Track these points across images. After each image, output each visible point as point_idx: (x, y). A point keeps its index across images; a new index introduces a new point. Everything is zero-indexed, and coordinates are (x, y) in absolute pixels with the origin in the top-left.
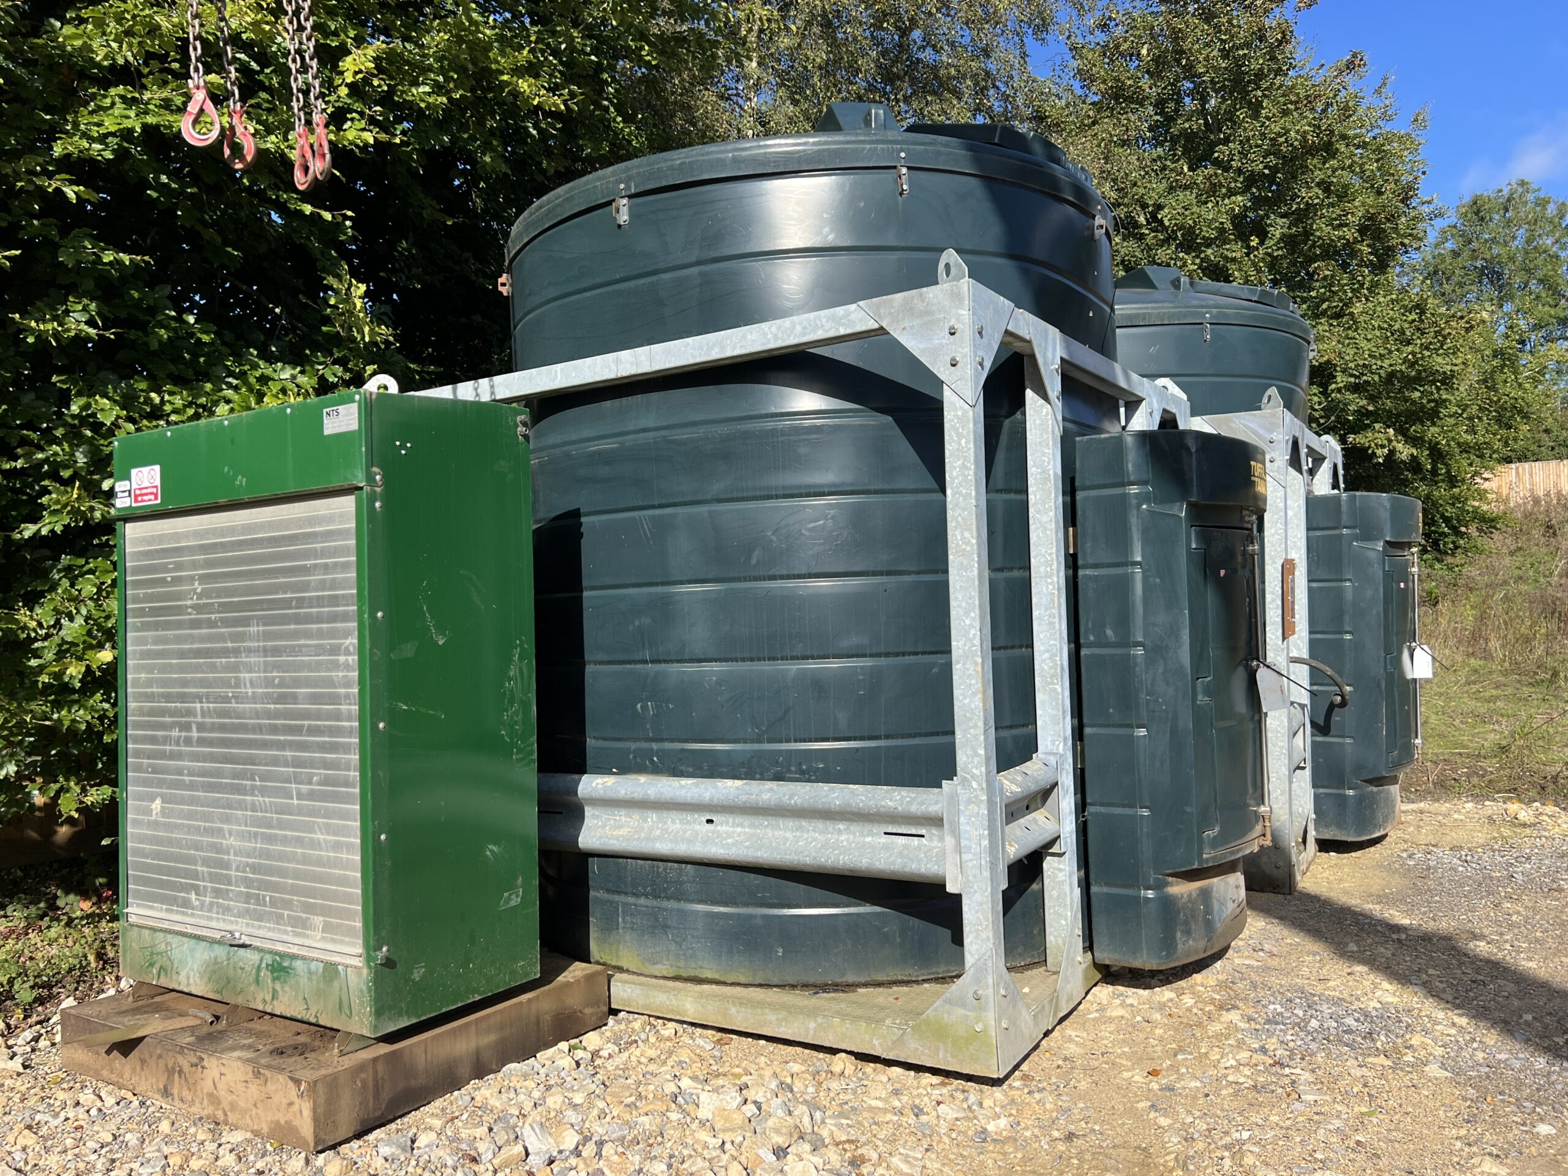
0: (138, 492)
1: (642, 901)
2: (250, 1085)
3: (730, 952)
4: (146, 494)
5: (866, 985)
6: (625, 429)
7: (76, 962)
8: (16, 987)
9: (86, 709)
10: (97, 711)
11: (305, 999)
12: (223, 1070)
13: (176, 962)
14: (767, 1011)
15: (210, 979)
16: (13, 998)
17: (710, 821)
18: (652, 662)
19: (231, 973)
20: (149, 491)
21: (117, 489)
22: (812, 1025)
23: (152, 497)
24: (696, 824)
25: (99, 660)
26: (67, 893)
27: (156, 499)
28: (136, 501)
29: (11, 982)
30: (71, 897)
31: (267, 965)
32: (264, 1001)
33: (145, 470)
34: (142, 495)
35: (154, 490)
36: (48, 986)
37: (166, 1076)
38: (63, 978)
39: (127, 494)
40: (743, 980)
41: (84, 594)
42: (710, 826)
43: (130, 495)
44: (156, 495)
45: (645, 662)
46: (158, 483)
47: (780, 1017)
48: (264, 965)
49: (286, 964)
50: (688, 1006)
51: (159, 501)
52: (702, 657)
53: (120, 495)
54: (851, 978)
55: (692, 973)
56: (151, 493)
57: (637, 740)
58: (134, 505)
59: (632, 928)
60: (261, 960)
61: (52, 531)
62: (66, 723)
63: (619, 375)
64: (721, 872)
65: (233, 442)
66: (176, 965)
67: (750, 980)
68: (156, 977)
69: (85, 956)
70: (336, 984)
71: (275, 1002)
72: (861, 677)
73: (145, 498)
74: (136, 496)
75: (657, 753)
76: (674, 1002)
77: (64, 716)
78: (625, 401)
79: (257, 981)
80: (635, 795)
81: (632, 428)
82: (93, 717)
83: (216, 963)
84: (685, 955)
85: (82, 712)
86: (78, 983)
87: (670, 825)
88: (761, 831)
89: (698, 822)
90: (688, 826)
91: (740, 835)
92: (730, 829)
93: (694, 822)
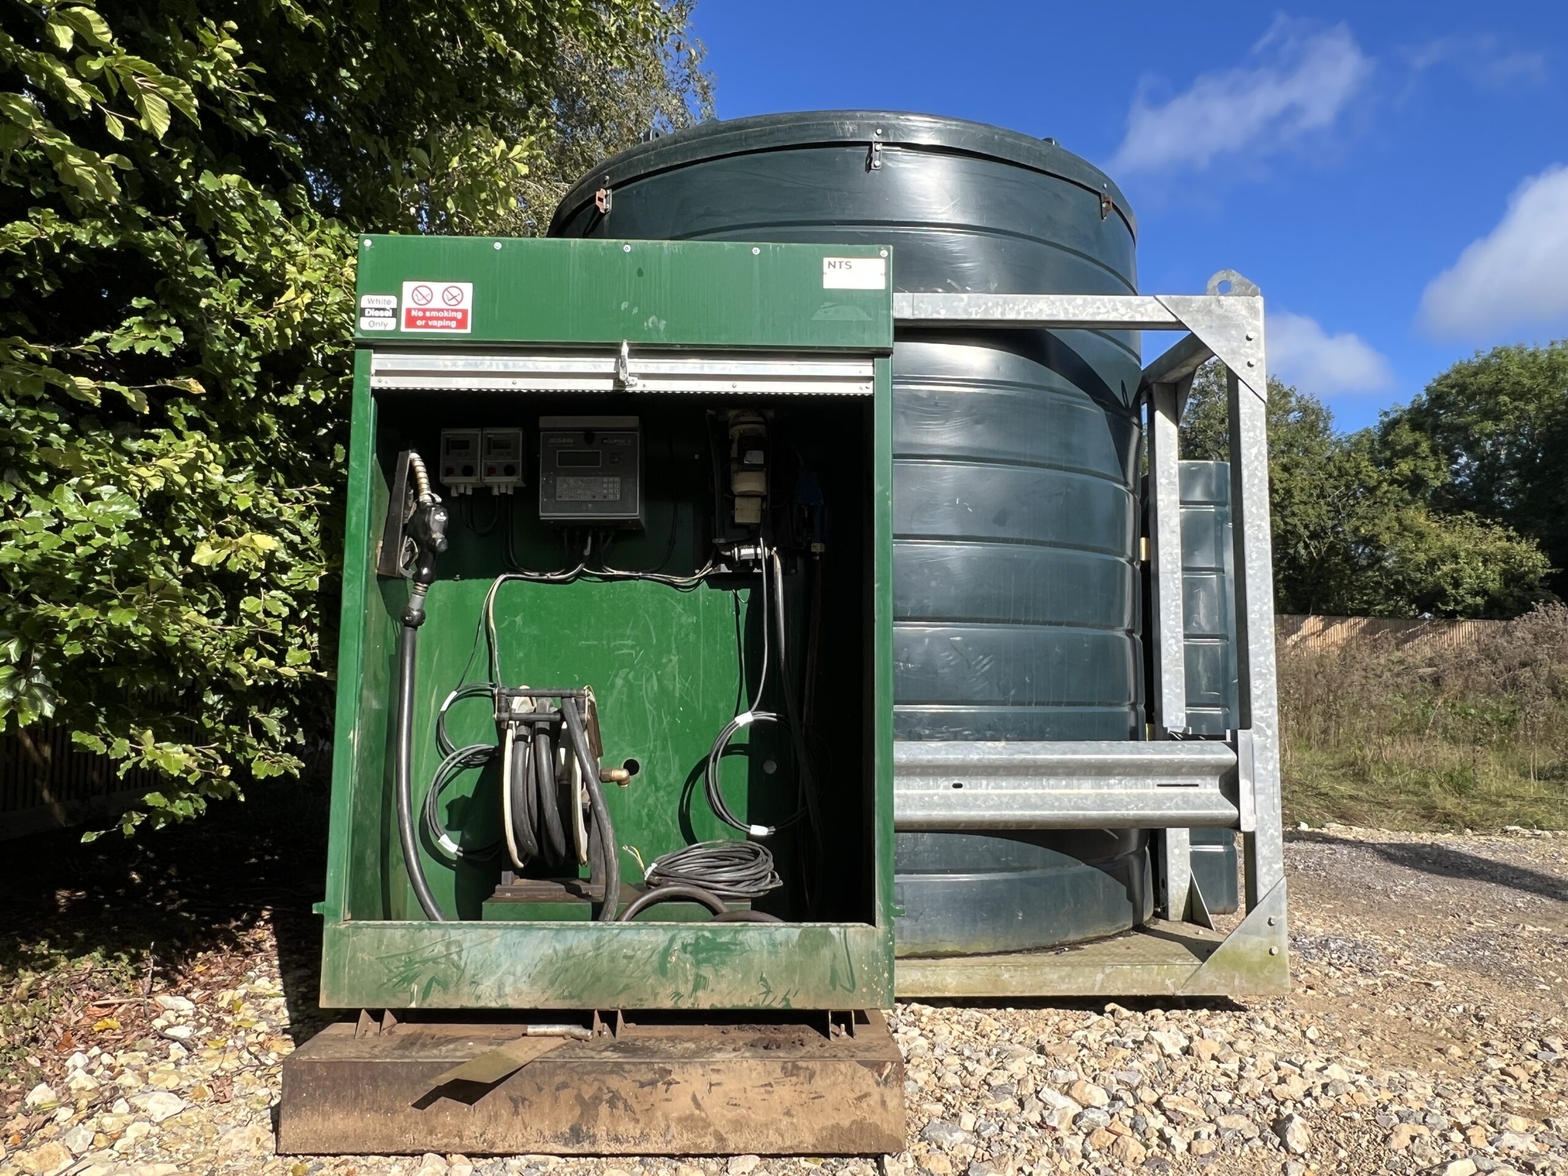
0: (417, 314)
2: (776, 1088)
3: (974, 921)
4: (438, 319)
5: (1090, 941)
11: (762, 979)
12: (715, 1078)
14: (1047, 969)
15: (552, 983)
17: (958, 786)
19: (604, 966)
20: (445, 314)
21: (365, 305)
22: (1100, 977)
23: (454, 324)
24: (942, 788)
27: (460, 326)
28: (412, 325)
31: (684, 947)
32: (678, 995)
33: (437, 286)
34: (425, 318)
35: (459, 316)
37: (577, 1111)
39: (390, 313)
40: (983, 948)
42: (959, 790)
43: (396, 316)
44: (460, 322)
46: (467, 306)
47: (1063, 973)
48: (677, 946)
49: (724, 939)
50: (949, 980)
51: (468, 330)
53: (369, 313)
54: (1072, 937)
55: (931, 948)
56: (450, 319)
58: (403, 329)
60: (672, 940)
64: (964, 839)
65: (640, 273)
67: (991, 949)
70: (826, 952)
71: (700, 993)
73: (434, 323)
74: (413, 319)
79: (662, 970)
84: (922, 931)
87: (909, 792)
88: (1022, 791)
89: (946, 788)
90: (931, 792)
91: (999, 796)
92: (985, 792)
93: (938, 787)
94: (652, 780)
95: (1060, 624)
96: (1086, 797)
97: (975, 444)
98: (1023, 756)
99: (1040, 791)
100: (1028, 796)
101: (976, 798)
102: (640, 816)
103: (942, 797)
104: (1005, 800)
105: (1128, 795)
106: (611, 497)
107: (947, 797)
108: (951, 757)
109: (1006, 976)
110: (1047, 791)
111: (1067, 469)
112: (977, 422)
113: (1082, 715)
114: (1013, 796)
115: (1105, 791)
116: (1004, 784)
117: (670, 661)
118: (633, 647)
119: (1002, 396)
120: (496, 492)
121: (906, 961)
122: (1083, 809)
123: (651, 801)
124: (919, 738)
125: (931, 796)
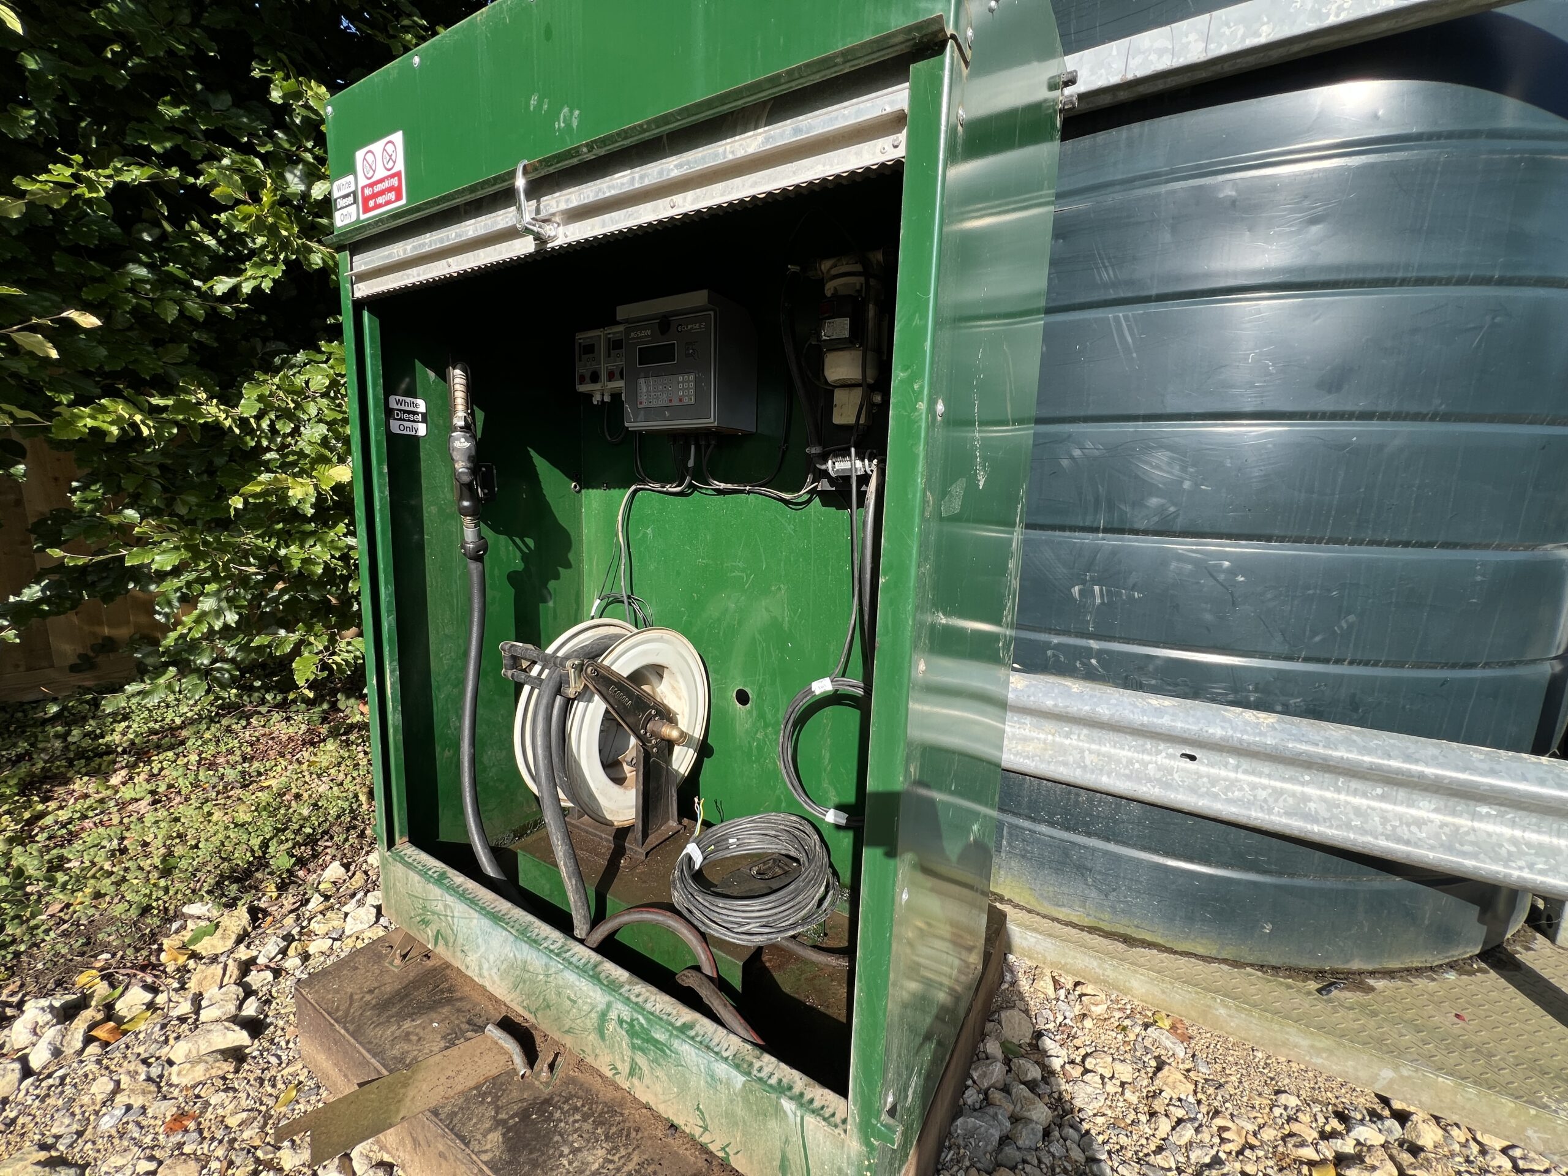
0: (368, 192)
1: (1043, 828)
4: (382, 193)
6: (1101, 180)
7: (346, 805)
8: (271, 850)
9: (324, 544)
10: (337, 549)
11: (698, 1109)
13: (460, 935)
15: (515, 986)
16: (267, 865)
17: (1190, 758)
18: (1106, 530)
19: (552, 996)
20: (386, 185)
21: (336, 194)
23: (392, 196)
24: (1163, 755)
25: (330, 478)
26: (348, 697)
27: (399, 197)
28: (367, 210)
29: (265, 845)
30: (352, 701)
31: (620, 1021)
32: (615, 1069)
33: (377, 147)
34: (375, 196)
35: (394, 182)
36: (311, 841)
38: (331, 825)
39: (352, 199)
40: (1200, 950)
41: (313, 386)
42: (1189, 765)
43: (355, 201)
44: (398, 190)
45: (1095, 530)
46: (400, 166)
48: (613, 1016)
49: (660, 1037)
51: (404, 200)
52: (1208, 530)
53: (341, 203)
54: (1356, 965)
55: (1121, 929)
56: (390, 189)
57: (1066, 633)
58: (363, 217)
59: (1023, 857)
60: (609, 1006)
61: (257, 289)
62: (296, 564)
63: (1130, 76)
66: (460, 941)
68: (432, 941)
69: (356, 796)
72: (1479, 578)
73: (381, 200)
74: (366, 200)
75: (1100, 654)
76: (1109, 972)
77: (293, 552)
78: (1101, 137)
79: (601, 1032)
80: (1069, 710)
81: (1119, 177)
82: (333, 557)
83: (525, 969)
84: (1113, 907)
85: (318, 548)
86: (348, 830)
87: (1113, 751)
88: (1298, 788)
89: (1170, 757)
90: (1147, 758)
91: (1254, 787)
92: (1232, 775)
93: (1158, 753)
94: (762, 716)
95: (1429, 545)
96: (1420, 823)
97: (1303, 260)
98: (1304, 747)
99: (1328, 795)
100: (1306, 799)
101: (1214, 781)
102: (750, 746)
103: (1159, 768)
104: (1262, 794)
105: (1514, 841)
106: (686, 401)
107: (1170, 771)
108: (1179, 725)
109: (1222, 1011)
110: (1343, 797)
111: (1502, 282)
112: (1314, 221)
113: (1445, 682)
114: (1278, 793)
115: (1464, 822)
116: (1266, 770)
117: (779, 589)
118: (743, 571)
119: (1372, 166)
120: (595, 401)
121: (1085, 935)
122: (1407, 843)
123: (759, 736)
124: (1139, 687)
125: (1145, 764)
